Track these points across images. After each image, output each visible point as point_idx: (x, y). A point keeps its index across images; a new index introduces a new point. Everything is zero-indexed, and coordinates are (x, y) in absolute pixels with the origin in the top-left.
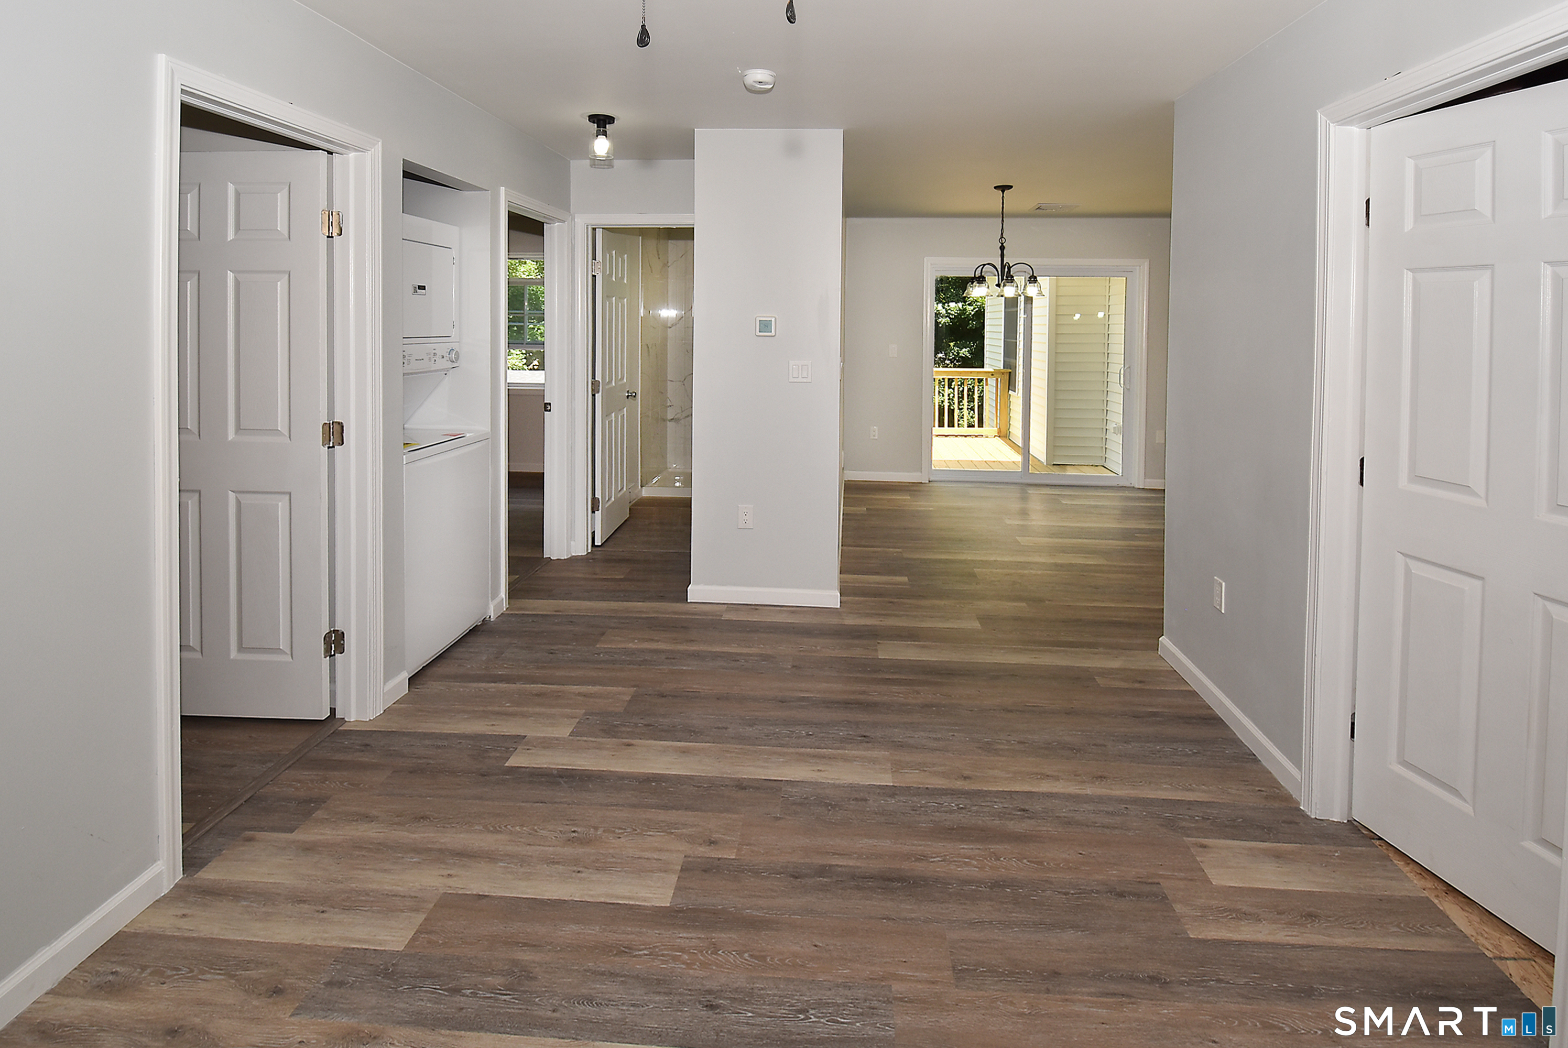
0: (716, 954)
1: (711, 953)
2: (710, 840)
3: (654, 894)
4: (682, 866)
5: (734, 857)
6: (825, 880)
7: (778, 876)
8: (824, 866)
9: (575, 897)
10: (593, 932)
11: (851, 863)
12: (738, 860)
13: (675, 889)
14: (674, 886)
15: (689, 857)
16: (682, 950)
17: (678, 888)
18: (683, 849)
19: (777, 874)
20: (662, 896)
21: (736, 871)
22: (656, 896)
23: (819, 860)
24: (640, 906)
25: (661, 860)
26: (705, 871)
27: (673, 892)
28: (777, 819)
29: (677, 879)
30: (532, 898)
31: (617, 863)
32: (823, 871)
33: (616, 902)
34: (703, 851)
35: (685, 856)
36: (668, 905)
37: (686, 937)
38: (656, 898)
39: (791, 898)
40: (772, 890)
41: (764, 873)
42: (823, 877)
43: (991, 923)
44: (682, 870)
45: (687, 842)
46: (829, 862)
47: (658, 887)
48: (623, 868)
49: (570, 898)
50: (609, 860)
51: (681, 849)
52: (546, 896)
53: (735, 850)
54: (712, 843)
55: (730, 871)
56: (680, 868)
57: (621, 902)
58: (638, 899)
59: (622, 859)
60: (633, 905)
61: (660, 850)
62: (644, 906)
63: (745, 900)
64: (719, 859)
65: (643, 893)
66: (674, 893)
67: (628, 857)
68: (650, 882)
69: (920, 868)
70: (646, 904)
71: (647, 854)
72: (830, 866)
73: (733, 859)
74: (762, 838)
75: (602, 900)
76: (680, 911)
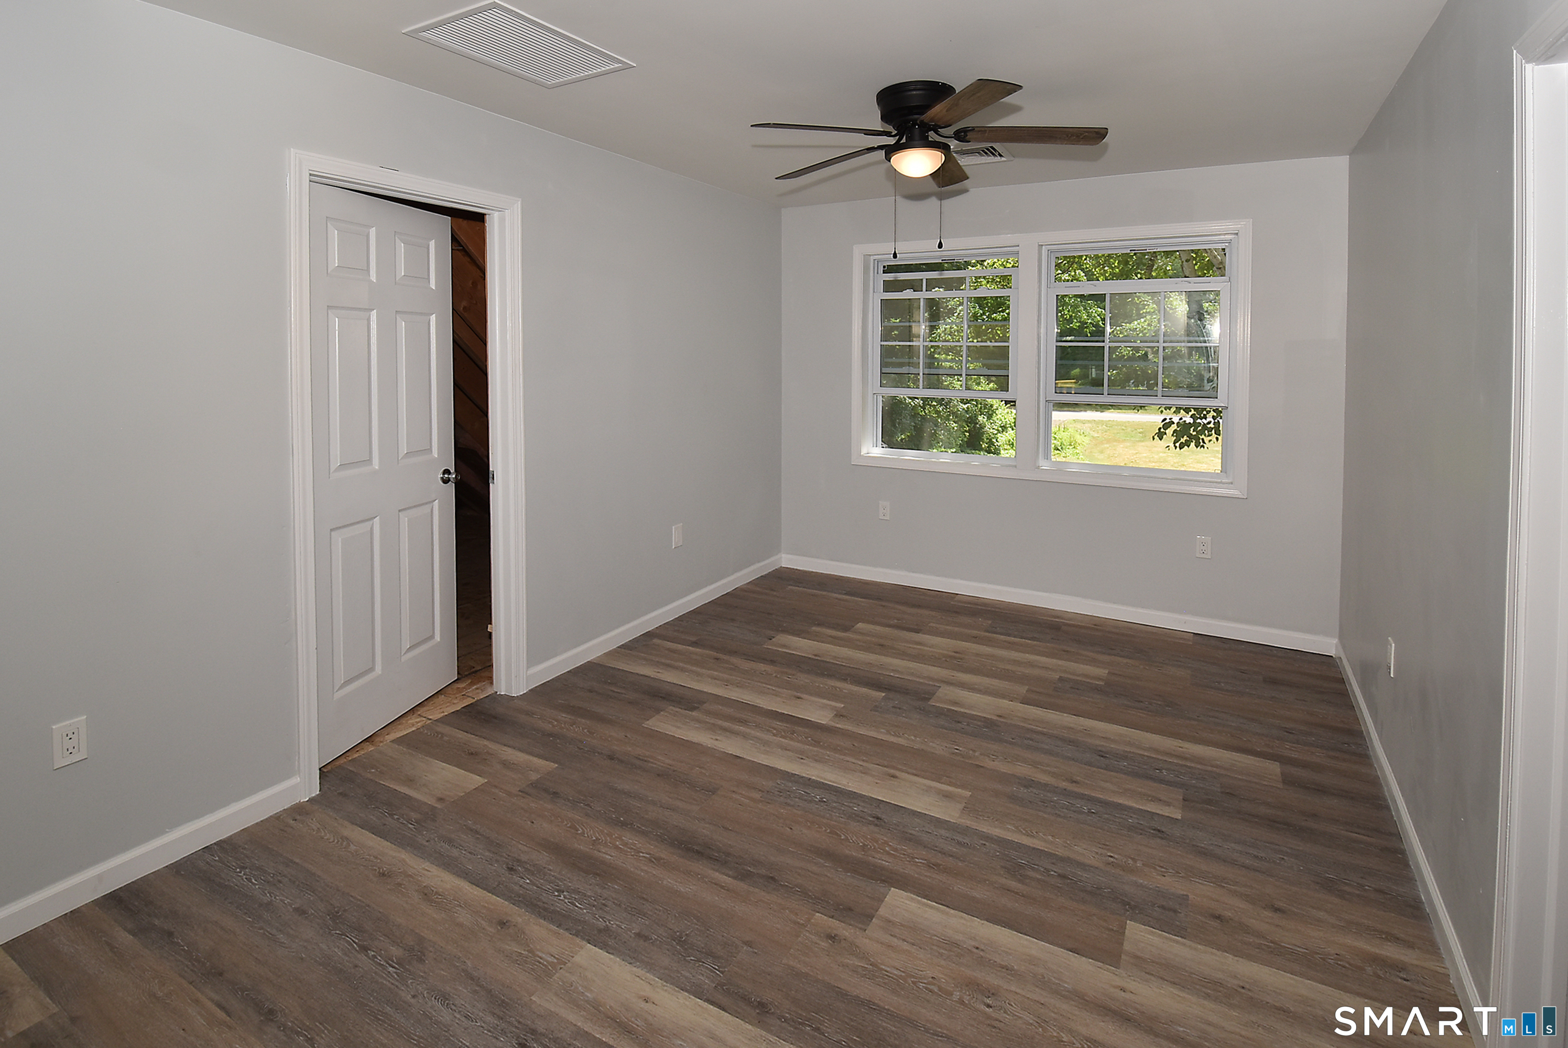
0: (864, 844)
1: (867, 845)
2: (834, 942)
3: (903, 902)
4: (871, 921)
5: (817, 914)
6: (749, 869)
7: (786, 884)
8: (741, 880)
9: (979, 922)
10: (960, 886)
11: (717, 875)
12: (814, 911)
13: (883, 901)
14: (883, 903)
15: (861, 929)
16: (888, 853)
17: (881, 900)
18: (865, 940)
19: (787, 886)
20: (896, 898)
21: (822, 900)
22: (902, 900)
23: (742, 886)
24: (917, 896)
25: (892, 935)
26: (850, 909)
27: (886, 899)
28: (748, 944)
29: (880, 910)
30: (1021, 933)
31: (938, 946)
32: (744, 876)
33: (940, 906)
34: (845, 930)
35: (865, 930)
36: (892, 889)
37: (885, 862)
38: (902, 898)
39: (788, 864)
40: (799, 874)
41: (798, 891)
42: (749, 871)
43: (661, 806)
44: (872, 917)
45: (858, 947)
46: (735, 882)
47: (899, 907)
48: (931, 938)
49: (982, 922)
50: (946, 952)
51: (867, 941)
52: (1007, 931)
53: (813, 921)
54: (832, 938)
55: (827, 902)
56: (874, 919)
57: (934, 904)
58: (919, 902)
59: (931, 949)
60: (924, 898)
61: (890, 946)
62: (914, 894)
63: (826, 873)
64: (832, 917)
65: (913, 906)
66: (885, 897)
67: (925, 949)
68: (906, 915)
69: (664, 853)
70: (912, 895)
71: (906, 946)
72: (735, 878)
73: (818, 912)
74: (779, 926)
75: (952, 911)
76: (883, 881)
